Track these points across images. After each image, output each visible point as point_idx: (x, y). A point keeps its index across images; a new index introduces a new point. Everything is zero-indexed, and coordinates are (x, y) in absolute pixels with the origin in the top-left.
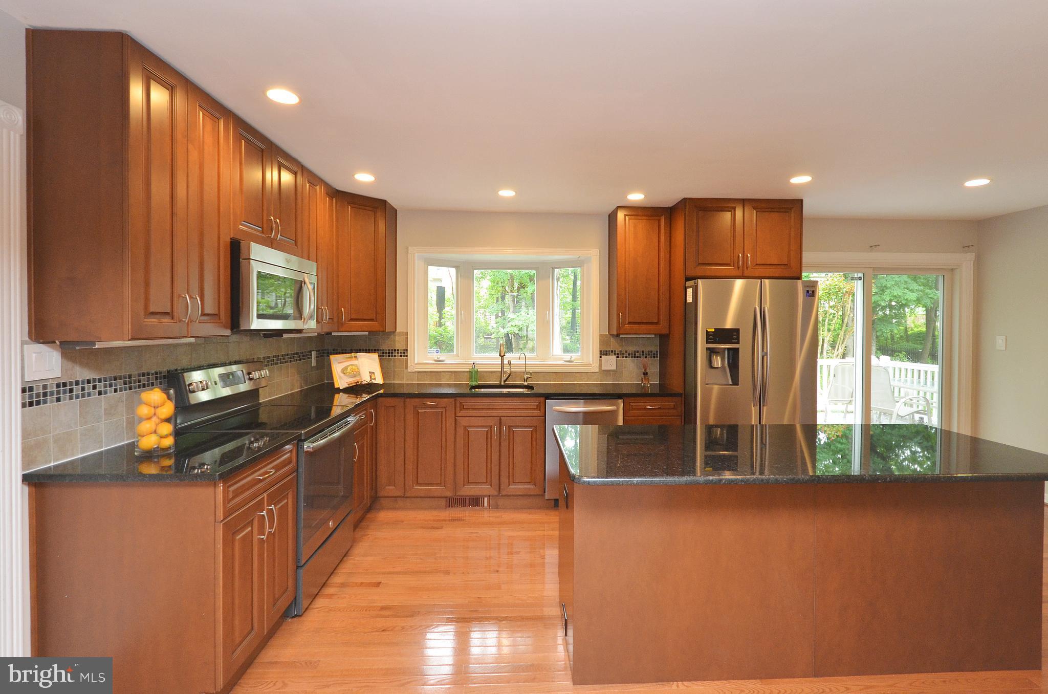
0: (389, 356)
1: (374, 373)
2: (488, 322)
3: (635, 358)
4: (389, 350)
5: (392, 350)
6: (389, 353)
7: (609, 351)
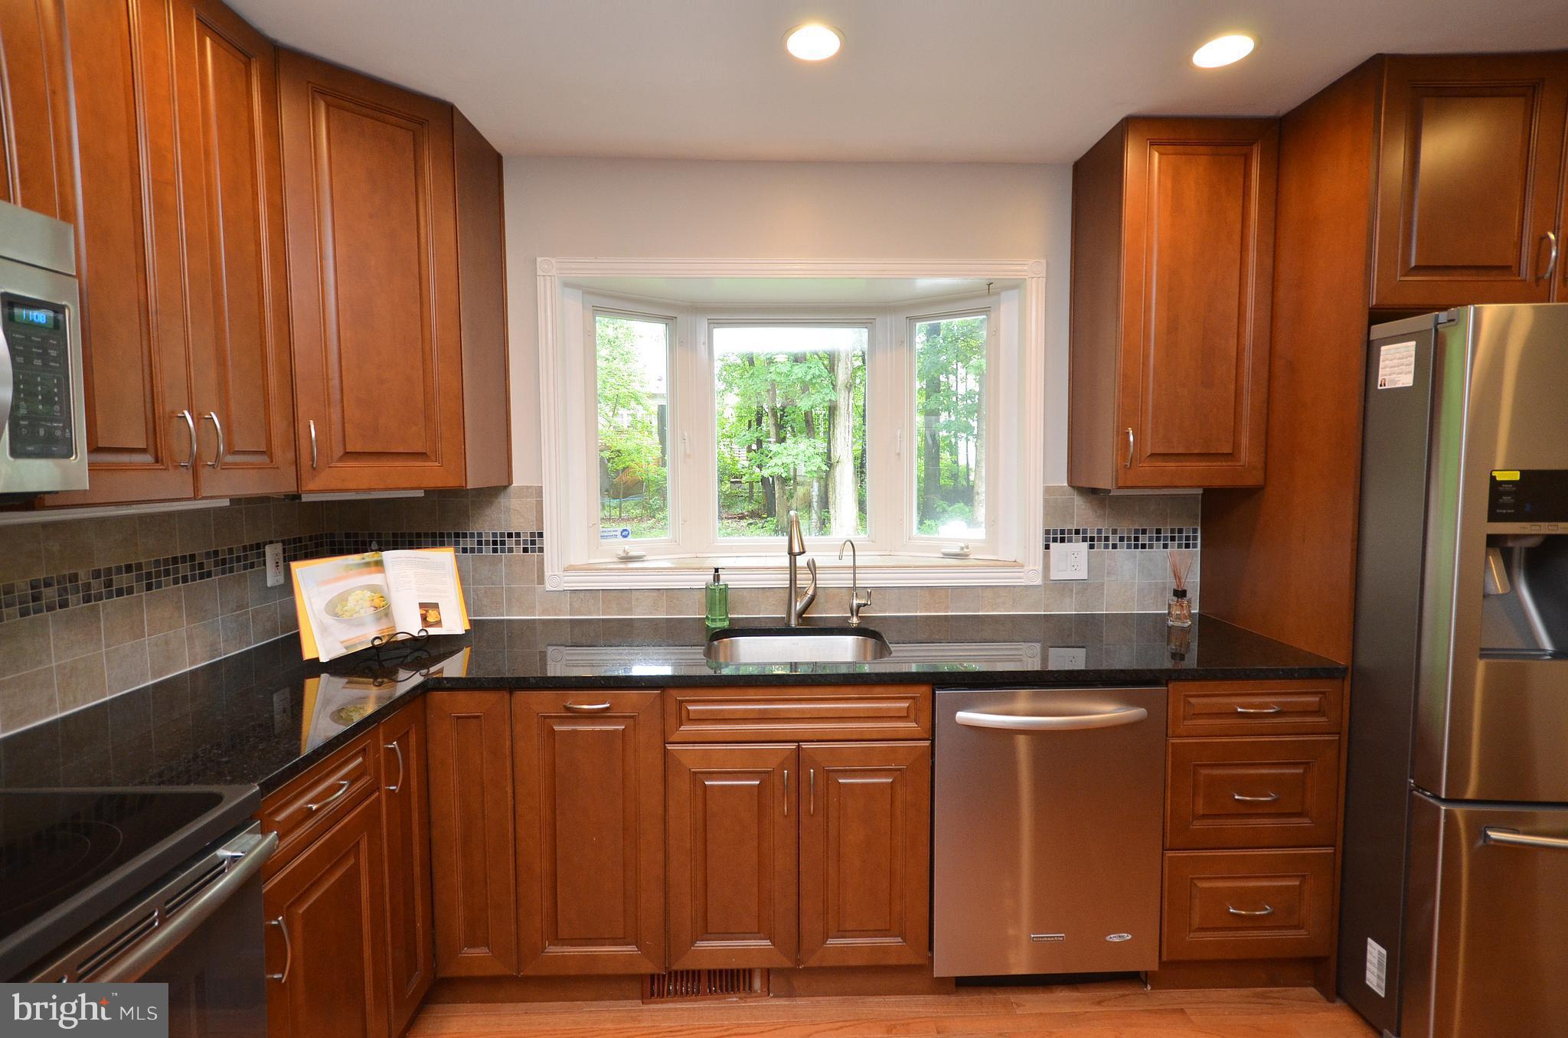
0: (495, 551)
1: (435, 606)
2: (737, 459)
3: (1136, 547)
4: (494, 535)
5: (502, 535)
6: (495, 543)
7: (1070, 531)
